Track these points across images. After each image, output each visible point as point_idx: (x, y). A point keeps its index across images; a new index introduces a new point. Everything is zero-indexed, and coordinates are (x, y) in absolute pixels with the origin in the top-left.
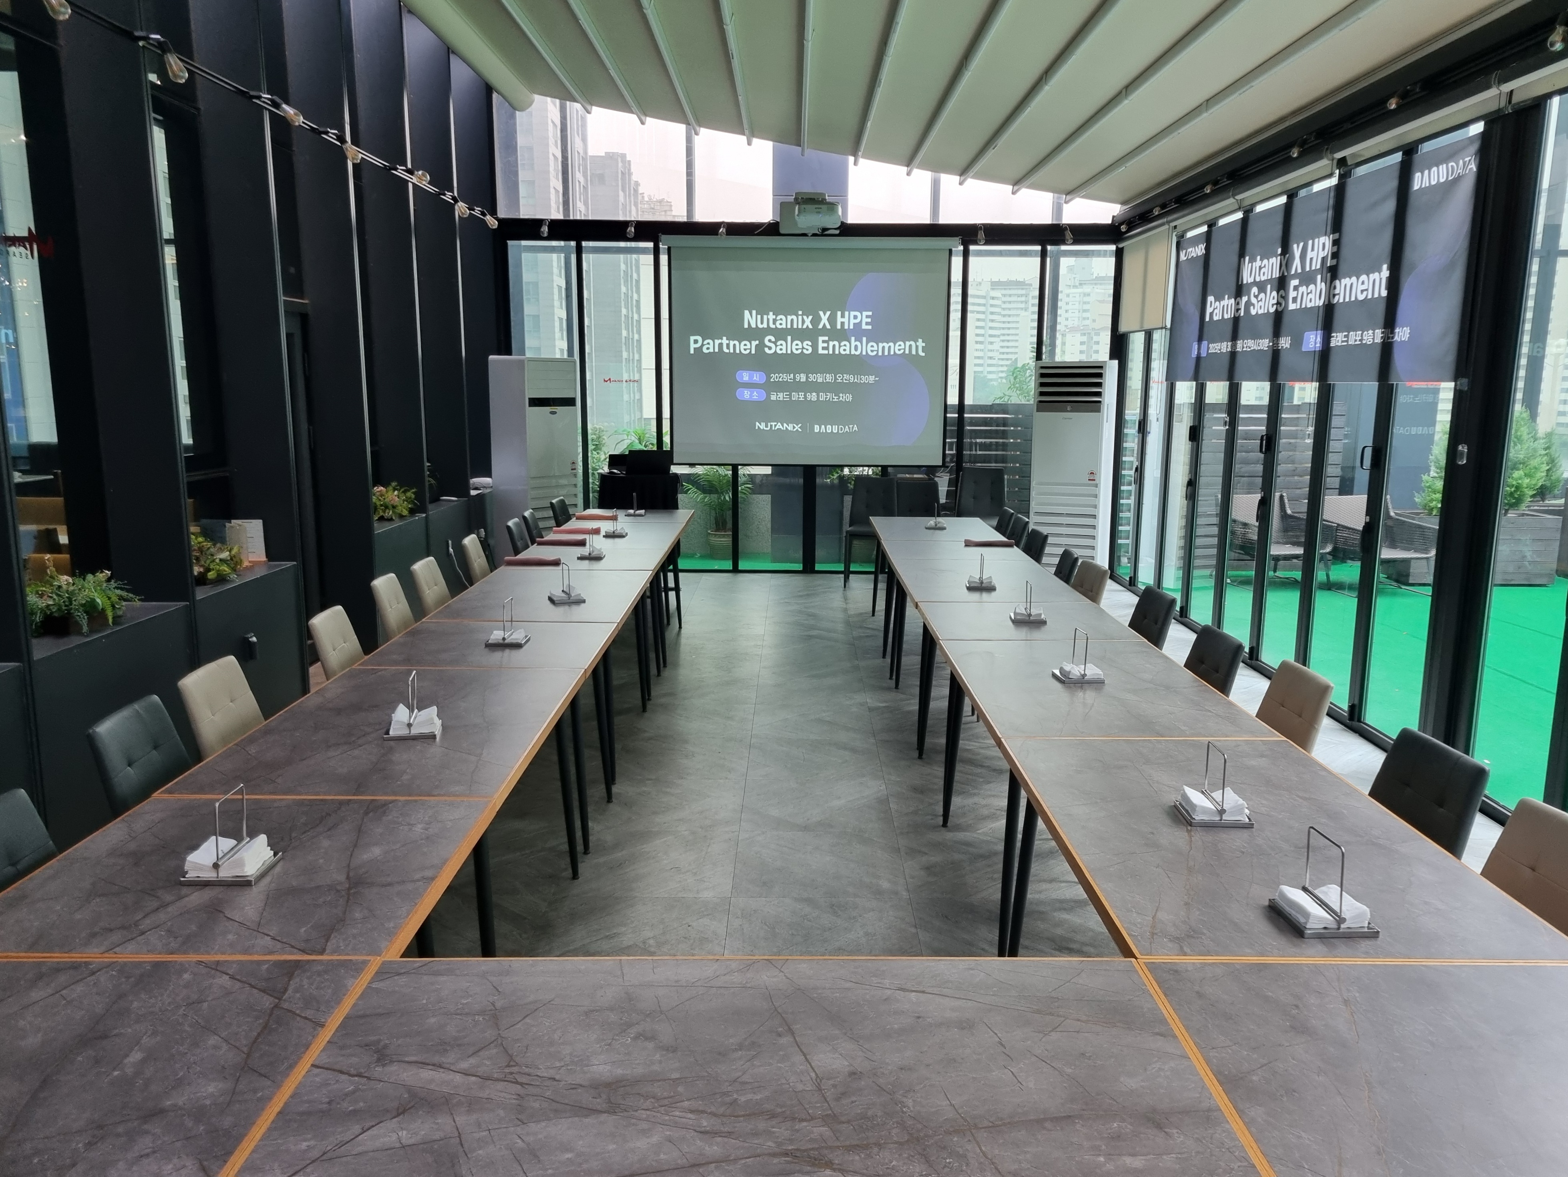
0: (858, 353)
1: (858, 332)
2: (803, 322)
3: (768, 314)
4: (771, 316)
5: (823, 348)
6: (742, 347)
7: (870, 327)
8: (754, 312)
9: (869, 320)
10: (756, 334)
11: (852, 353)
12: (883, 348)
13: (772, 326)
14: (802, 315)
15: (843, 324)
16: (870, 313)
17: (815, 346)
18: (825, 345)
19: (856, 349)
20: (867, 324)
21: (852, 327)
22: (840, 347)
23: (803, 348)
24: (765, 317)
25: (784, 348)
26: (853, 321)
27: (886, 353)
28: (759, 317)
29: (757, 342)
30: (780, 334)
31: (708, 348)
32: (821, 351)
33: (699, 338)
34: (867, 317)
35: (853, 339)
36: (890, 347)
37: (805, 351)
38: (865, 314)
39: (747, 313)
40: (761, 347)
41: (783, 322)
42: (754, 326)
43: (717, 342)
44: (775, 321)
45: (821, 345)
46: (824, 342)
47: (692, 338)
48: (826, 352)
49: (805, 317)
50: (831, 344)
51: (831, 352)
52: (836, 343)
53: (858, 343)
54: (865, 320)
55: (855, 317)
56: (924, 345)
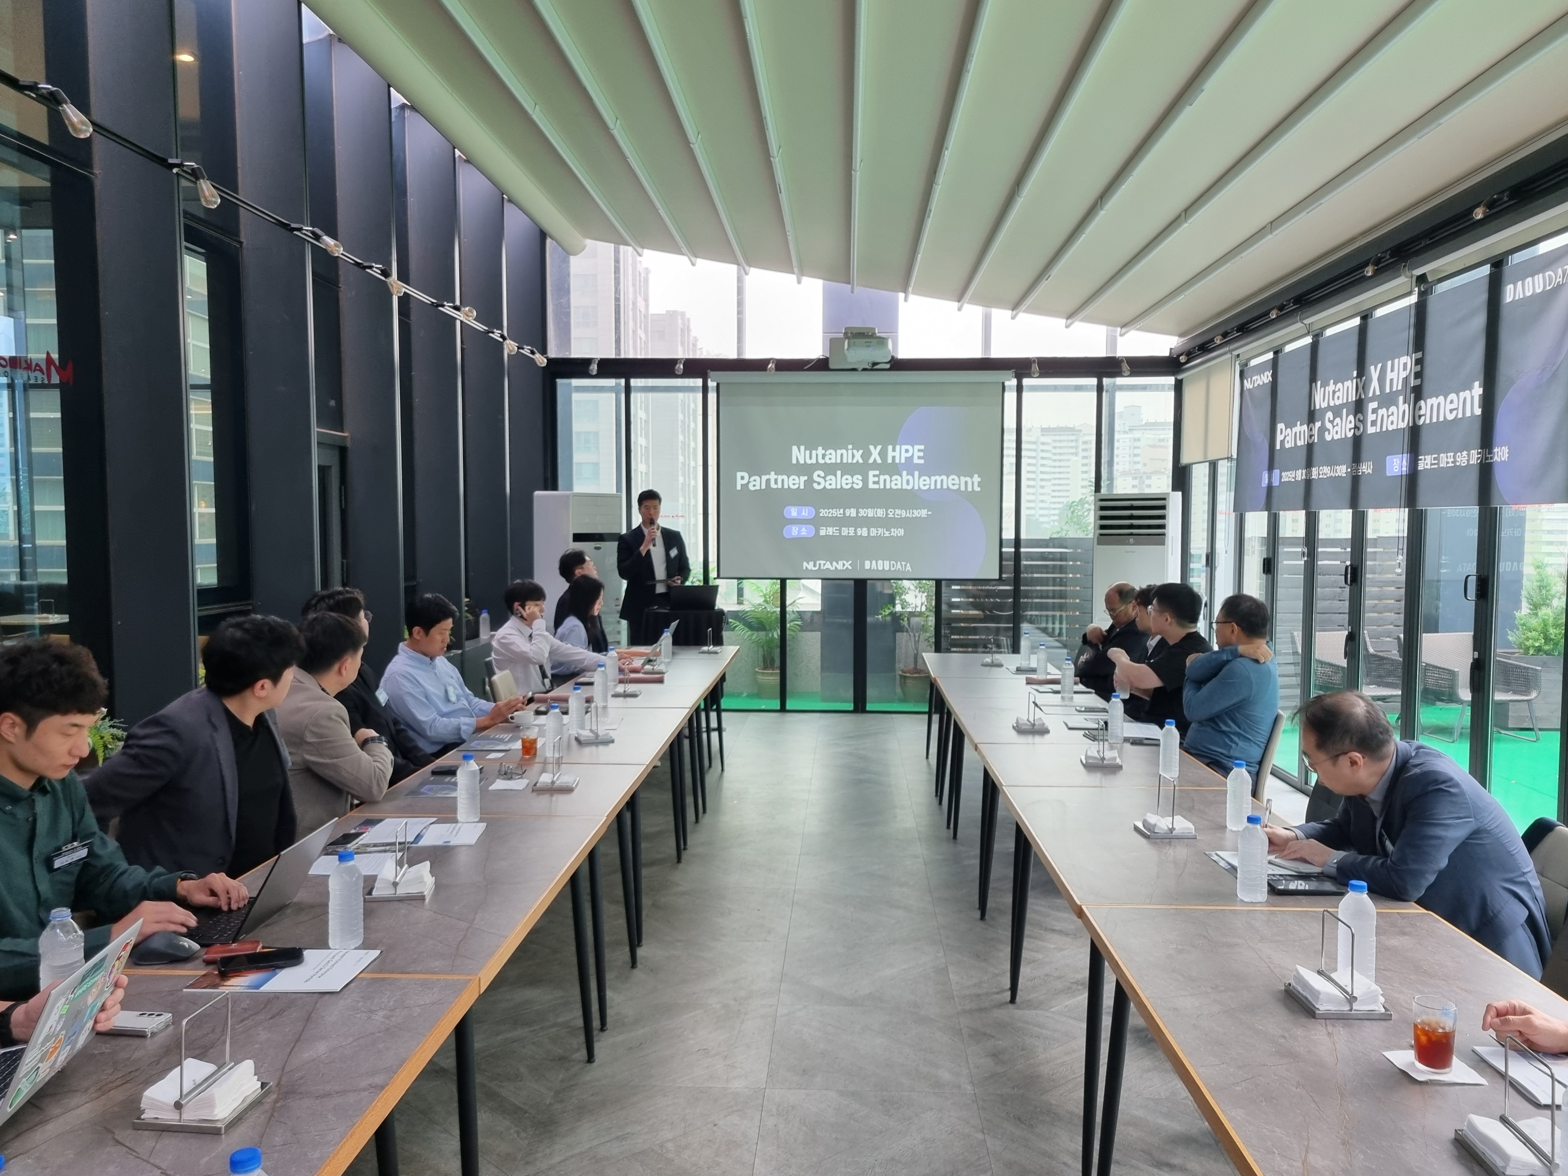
0: (909, 487)
1: (909, 466)
2: (853, 456)
3: (817, 449)
4: (820, 451)
5: (874, 483)
6: (791, 482)
7: (922, 461)
8: (802, 448)
9: (921, 454)
10: (806, 470)
11: (904, 488)
12: (936, 481)
13: (821, 461)
14: (852, 449)
15: (894, 458)
16: (922, 447)
17: (865, 481)
18: (876, 479)
19: (908, 482)
20: (919, 458)
21: (903, 461)
22: (891, 481)
23: (853, 483)
24: (814, 452)
25: (833, 482)
26: (904, 455)
27: (939, 487)
28: (808, 452)
29: (806, 478)
30: (830, 469)
31: (754, 486)
32: (871, 486)
33: (746, 475)
34: (919, 451)
35: (905, 473)
36: (942, 481)
37: (855, 486)
38: (917, 447)
39: (795, 448)
40: (810, 482)
41: (833, 456)
42: (802, 462)
43: (764, 478)
44: (824, 456)
45: (871, 479)
46: (874, 476)
47: (739, 474)
48: (876, 486)
49: (855, 451)
50: (882, 478)
51: (882, 487)
52: (887, 477)
53: (910, 477)
54: (917, 454)
55: (907, 451)
56: (979, 479)
